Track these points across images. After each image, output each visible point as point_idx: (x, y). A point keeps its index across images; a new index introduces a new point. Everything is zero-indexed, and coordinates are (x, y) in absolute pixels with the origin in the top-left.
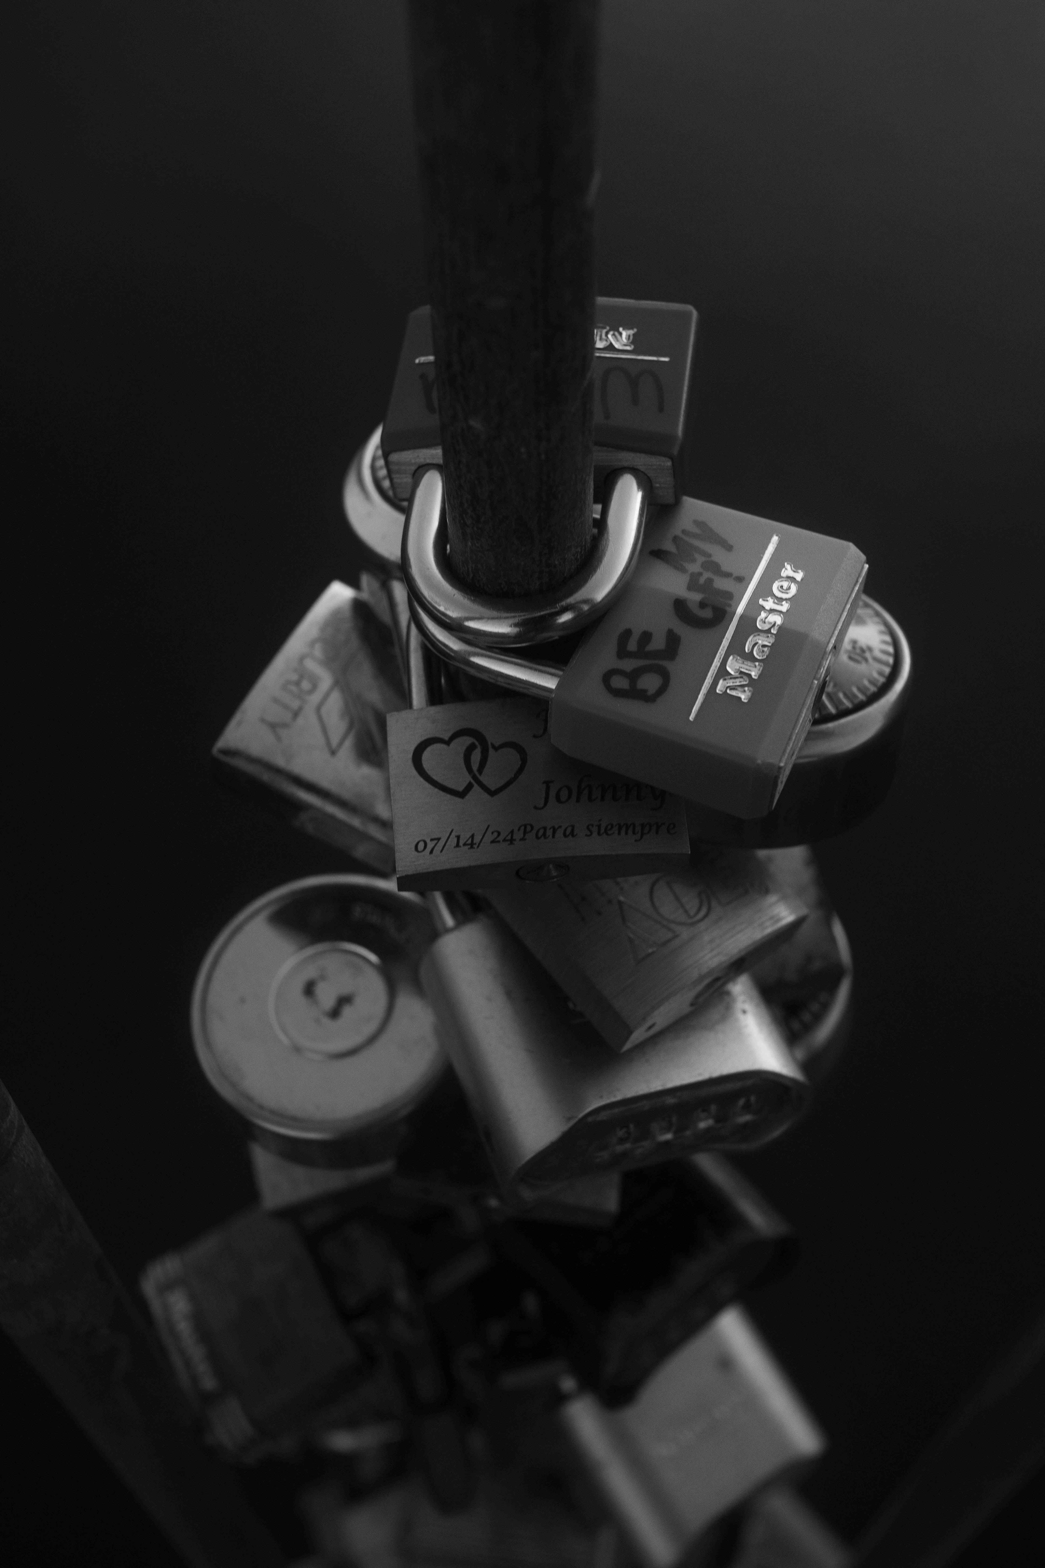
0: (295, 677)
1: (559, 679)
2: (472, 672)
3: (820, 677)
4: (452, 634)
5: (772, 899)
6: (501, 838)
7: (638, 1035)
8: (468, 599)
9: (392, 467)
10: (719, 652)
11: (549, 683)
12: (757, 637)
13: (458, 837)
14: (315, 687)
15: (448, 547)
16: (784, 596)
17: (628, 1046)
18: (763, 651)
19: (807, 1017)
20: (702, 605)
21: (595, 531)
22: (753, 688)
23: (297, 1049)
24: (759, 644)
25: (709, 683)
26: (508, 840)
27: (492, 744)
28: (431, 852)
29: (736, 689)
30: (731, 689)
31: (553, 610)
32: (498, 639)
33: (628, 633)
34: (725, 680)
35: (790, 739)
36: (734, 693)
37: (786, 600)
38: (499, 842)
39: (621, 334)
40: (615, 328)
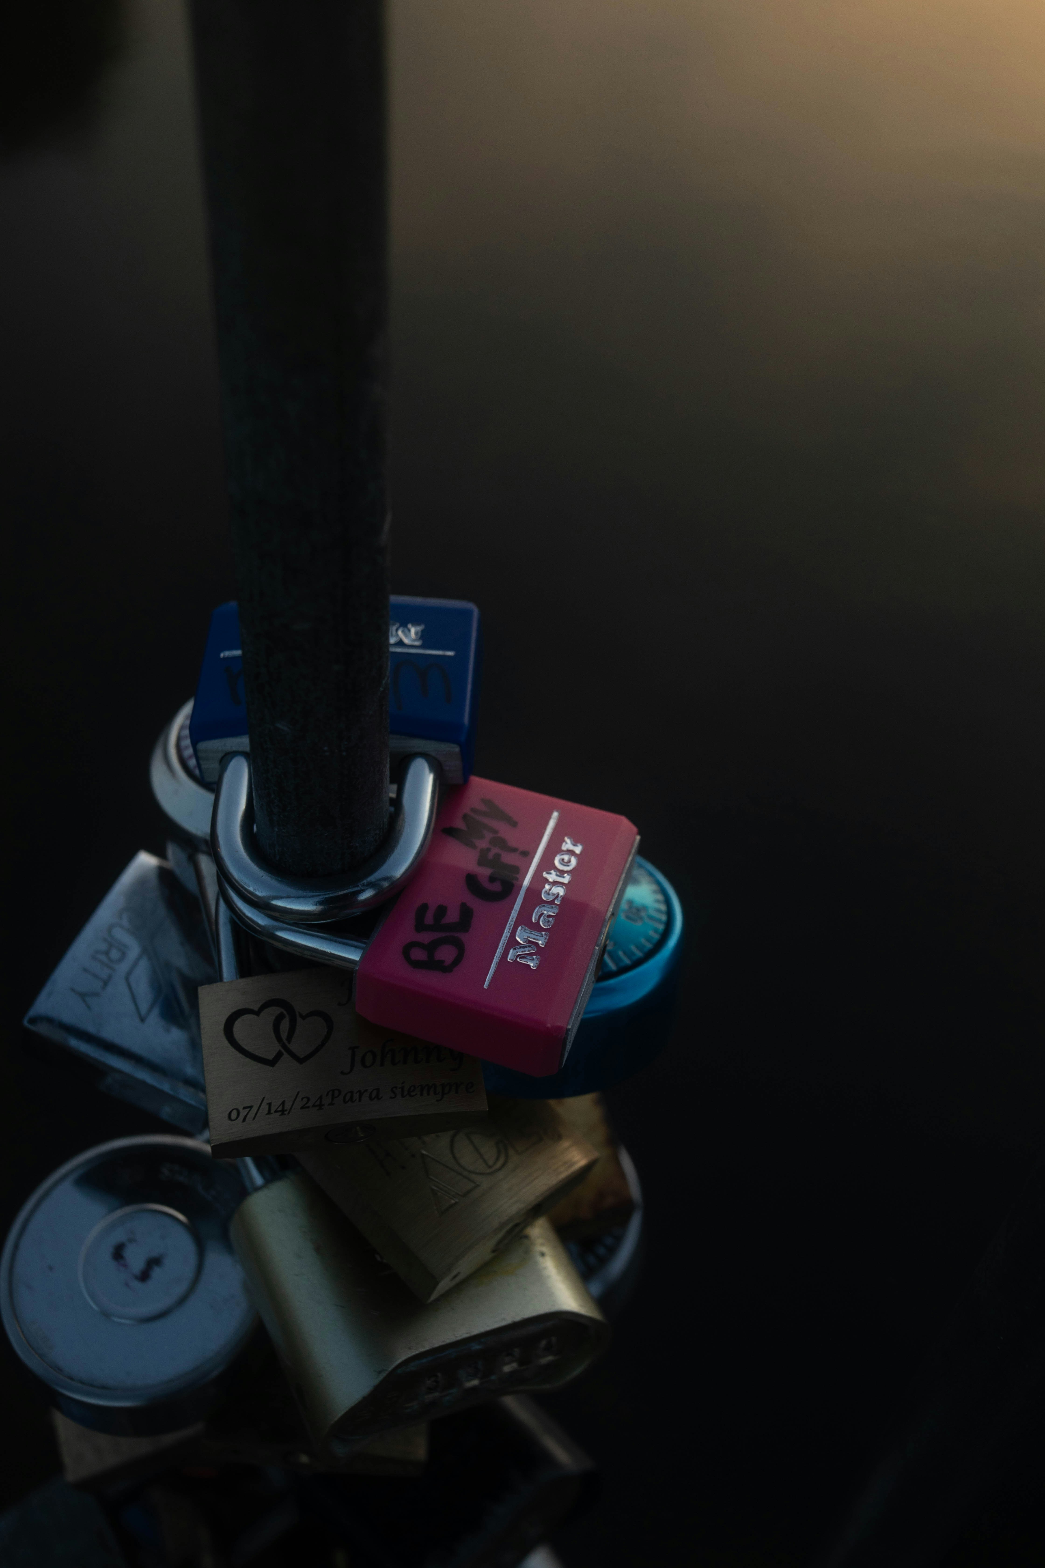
0: (104, 946)
1: (362, 951)
2: (279, 945)
3: (601, 943)
4: (260, 912)
5: (565, 1144)
6: (310, 1104)
7: (444, 1285)
8: (276, 879)
9: (200, 754)
10: (509, 923)
11: (354, 955)
12: (543, 908)
13: (270, 1104)
14: (124, 955)
15: (255, 826)
16: (566, 868)
17: (434, 1296)
18: (549, 921)
19: (601, 1251)
20: (492, 879)
21: (392, 809)
22: (540, 956)
23: (106, 1315)
24: (544, 915)
25: (501, 952)
26: (317, 1106)
27: (300, 1013)
28: (244, 1120)
29: (525, 958)
30: (520, 958)
31: (356, 889)
32: (305, 917)
33: (424, 908)
34: (515, 949)
35: (576, 1002)
36: (523, 961)
37: (567, 872)
38: (308, 1107)
39: (409, 630)
40: (404, 625)
